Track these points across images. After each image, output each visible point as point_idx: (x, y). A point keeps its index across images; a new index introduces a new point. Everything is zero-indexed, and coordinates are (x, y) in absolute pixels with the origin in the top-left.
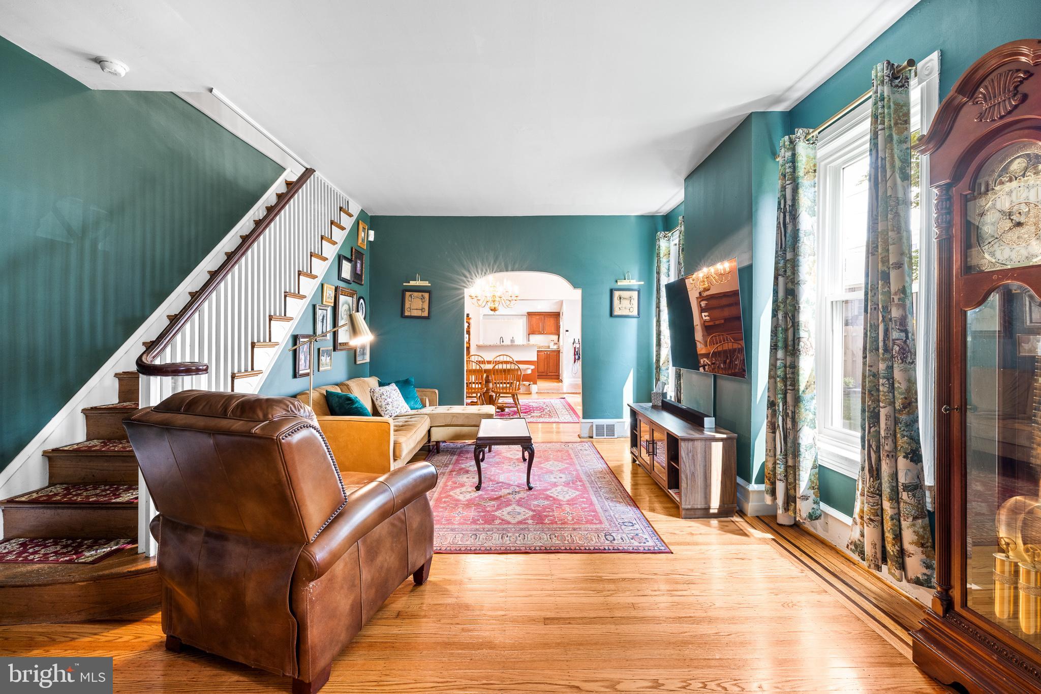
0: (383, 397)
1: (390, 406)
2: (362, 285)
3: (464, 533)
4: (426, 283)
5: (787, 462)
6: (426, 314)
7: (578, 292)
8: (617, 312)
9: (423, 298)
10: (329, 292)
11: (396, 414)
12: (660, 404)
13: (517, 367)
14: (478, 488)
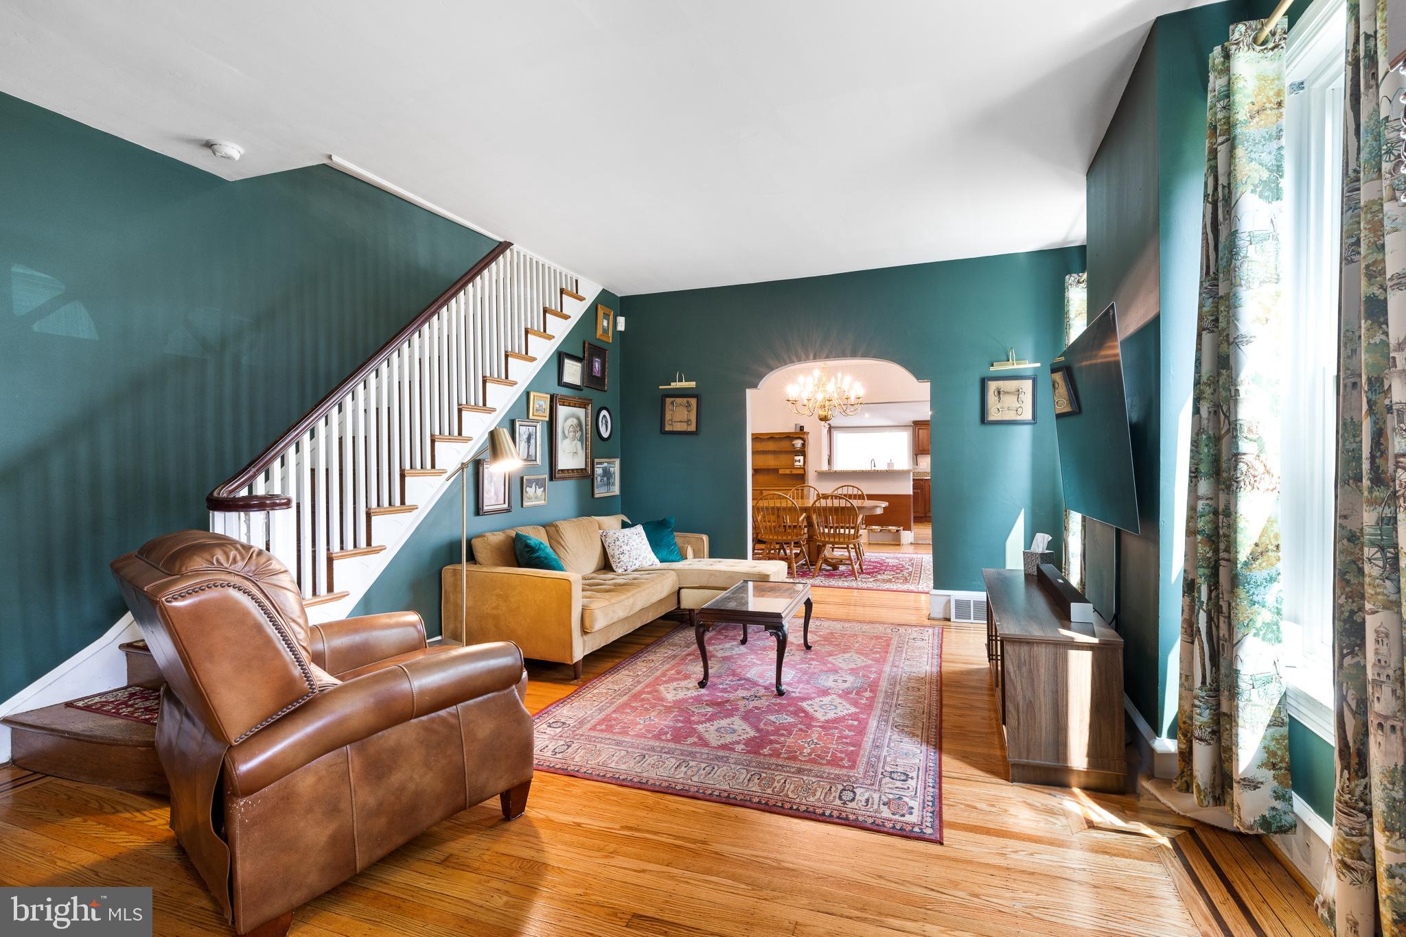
0: (617, 543)
1: (627, 556)
2: (605, 391)
3: (630, 750)
4: (693, 384)
5: (1219, 704)
6: (693, 428)
7: (927, 386)
8: (993, 416)
9: (689, 405)
10: (540, 402)
11: (634, 568)
12: (1035, 573)
13: (849, 505)
14: (702, 684)
